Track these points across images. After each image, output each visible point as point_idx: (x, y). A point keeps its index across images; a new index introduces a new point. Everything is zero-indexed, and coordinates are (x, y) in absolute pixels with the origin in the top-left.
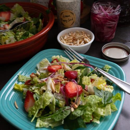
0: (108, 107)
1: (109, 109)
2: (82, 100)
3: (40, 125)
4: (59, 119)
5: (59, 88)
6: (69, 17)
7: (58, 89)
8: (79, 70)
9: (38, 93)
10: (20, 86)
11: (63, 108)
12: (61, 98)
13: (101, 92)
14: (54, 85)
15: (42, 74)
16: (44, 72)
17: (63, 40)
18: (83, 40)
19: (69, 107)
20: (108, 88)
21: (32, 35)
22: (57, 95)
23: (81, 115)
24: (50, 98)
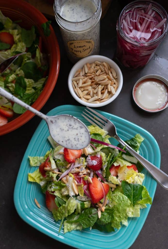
0: (137, 208)
1: (138, 211)
2: (109, 199)
3: (68, 230)
4: (86, 225)
6: (85, 47)
7: (82, 192)
8: (103, 155)
9: (59, 196)
10: (35, 178)
11: (89, 211)
12: (86, 199)
13: (130, 186)
14: (76, 186)
15: (59, 160)
16: (60, 157)
17: (77, 88)
18: (107, 88)
19: (96, 209)
20: (139, 176)
21: (31, 81)
22: (81, 198)
23: (109, 221)
24: (74, 206)
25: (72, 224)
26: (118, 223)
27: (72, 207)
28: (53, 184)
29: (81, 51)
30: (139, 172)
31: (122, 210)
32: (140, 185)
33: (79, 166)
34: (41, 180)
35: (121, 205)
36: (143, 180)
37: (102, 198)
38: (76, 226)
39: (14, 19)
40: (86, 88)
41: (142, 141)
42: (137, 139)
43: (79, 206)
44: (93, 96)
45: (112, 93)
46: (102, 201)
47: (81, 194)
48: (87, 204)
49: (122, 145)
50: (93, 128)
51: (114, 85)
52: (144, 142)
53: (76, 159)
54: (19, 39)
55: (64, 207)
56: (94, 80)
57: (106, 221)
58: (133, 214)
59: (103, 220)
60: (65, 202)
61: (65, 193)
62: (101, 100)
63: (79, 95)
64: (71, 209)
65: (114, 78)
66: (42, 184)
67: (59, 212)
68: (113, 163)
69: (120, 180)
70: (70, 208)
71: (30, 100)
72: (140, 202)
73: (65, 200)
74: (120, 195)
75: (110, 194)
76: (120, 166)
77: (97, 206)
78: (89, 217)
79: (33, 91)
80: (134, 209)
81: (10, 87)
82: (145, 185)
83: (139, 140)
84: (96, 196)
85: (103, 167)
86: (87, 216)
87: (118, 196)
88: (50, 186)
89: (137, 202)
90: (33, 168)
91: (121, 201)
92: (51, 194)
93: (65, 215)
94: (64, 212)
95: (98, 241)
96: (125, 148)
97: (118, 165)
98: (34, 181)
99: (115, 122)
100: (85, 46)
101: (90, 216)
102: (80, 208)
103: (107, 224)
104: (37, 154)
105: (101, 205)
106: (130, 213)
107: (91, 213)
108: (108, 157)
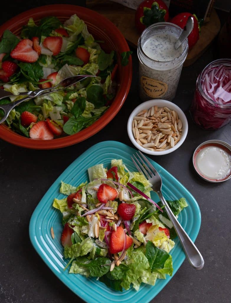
0: (155, 275)
1: (154, 279)
2: (128, 254)
3: (74, 271)
4: (94, 273)
5: (103, 236)
8: (138, 206)
9: (78, 233)
10: (60, 206)
11: (103, 261)
12: (104, 246)
13: (155, 250)
14: (98, 228)
15: (90, 196)
16: (93, 193)
17: (136, 128)
18: (167, 138)
19: (110, 261)
20: (169, 242)
21: (91, 105)
22: (100, 243)
23: (120, 278)
24: (89, 248)
25: (81, 267)
26: (128, 283)
27: (86, 248)
28: (76, 218)
29: (151, 90)
30: (170, 239)
31: (138, 271)
32: (167, 253)
33: (109, 208)
34: (65, 210)
35: (138, 265)
36: (172, 248)
37: (121, 250)
38: (84, 270)
39: (97, 38)
40: (145, 131)
41: (185, 207)
42: (181, 203)
43: (95, 250)
44: (150, 142)
45: (170, 145)
46: (120, 254)
47: (101, 238)
48: (103, 252)
49: (162, 204)
50: (139, 175)
51: (176, 138)
52: (187, 208)
53: (109, 200)
54: (95, 59)
55: (78, 246)
56: (156, 126)
57: (117, 277)
58: (148, 281)
59: (114, 275)
60: (82, 241)
61: (85, 231)
62: (157, 148)
63: (136, 136)
64: (85, 250)
65: (179, 131)
66: (65, 214)
67: (72, 249)
68: (146, 219)
69: (147, 239)
70: (84, 248)
71: (84, 124)
72: (160, 270)
73: (82, 239)
74: (141, 255)
75: (131, 249)
76: (151, 224)
77: (113, 258)
78: (100, 266)
79: (90, 116)
80: (151, 276)
81: (69, 104)
82: (172, 255)
83: (183, 205)
84: (116, 247)
85: (133, 219)
86: (99, 264)
87: (138, 255)
88: (72, 219)
89: (156, 269)
90: (61, 196)
91: (140, 261)
92: (70, 227)
93: (77, 255)
94: (77, 251)
95: (101, 296)
96: (165, 207)
97: (150, 222)
98: (58, 209)
99: (164, 178)
100: (156, 86)
101: (102, 265)
102: (94, 253)
103: (116, 280)
104: (70, 182)
105: (117, 258)
106: (146, 278)
107: (104, 263)
108: (143, 211)
